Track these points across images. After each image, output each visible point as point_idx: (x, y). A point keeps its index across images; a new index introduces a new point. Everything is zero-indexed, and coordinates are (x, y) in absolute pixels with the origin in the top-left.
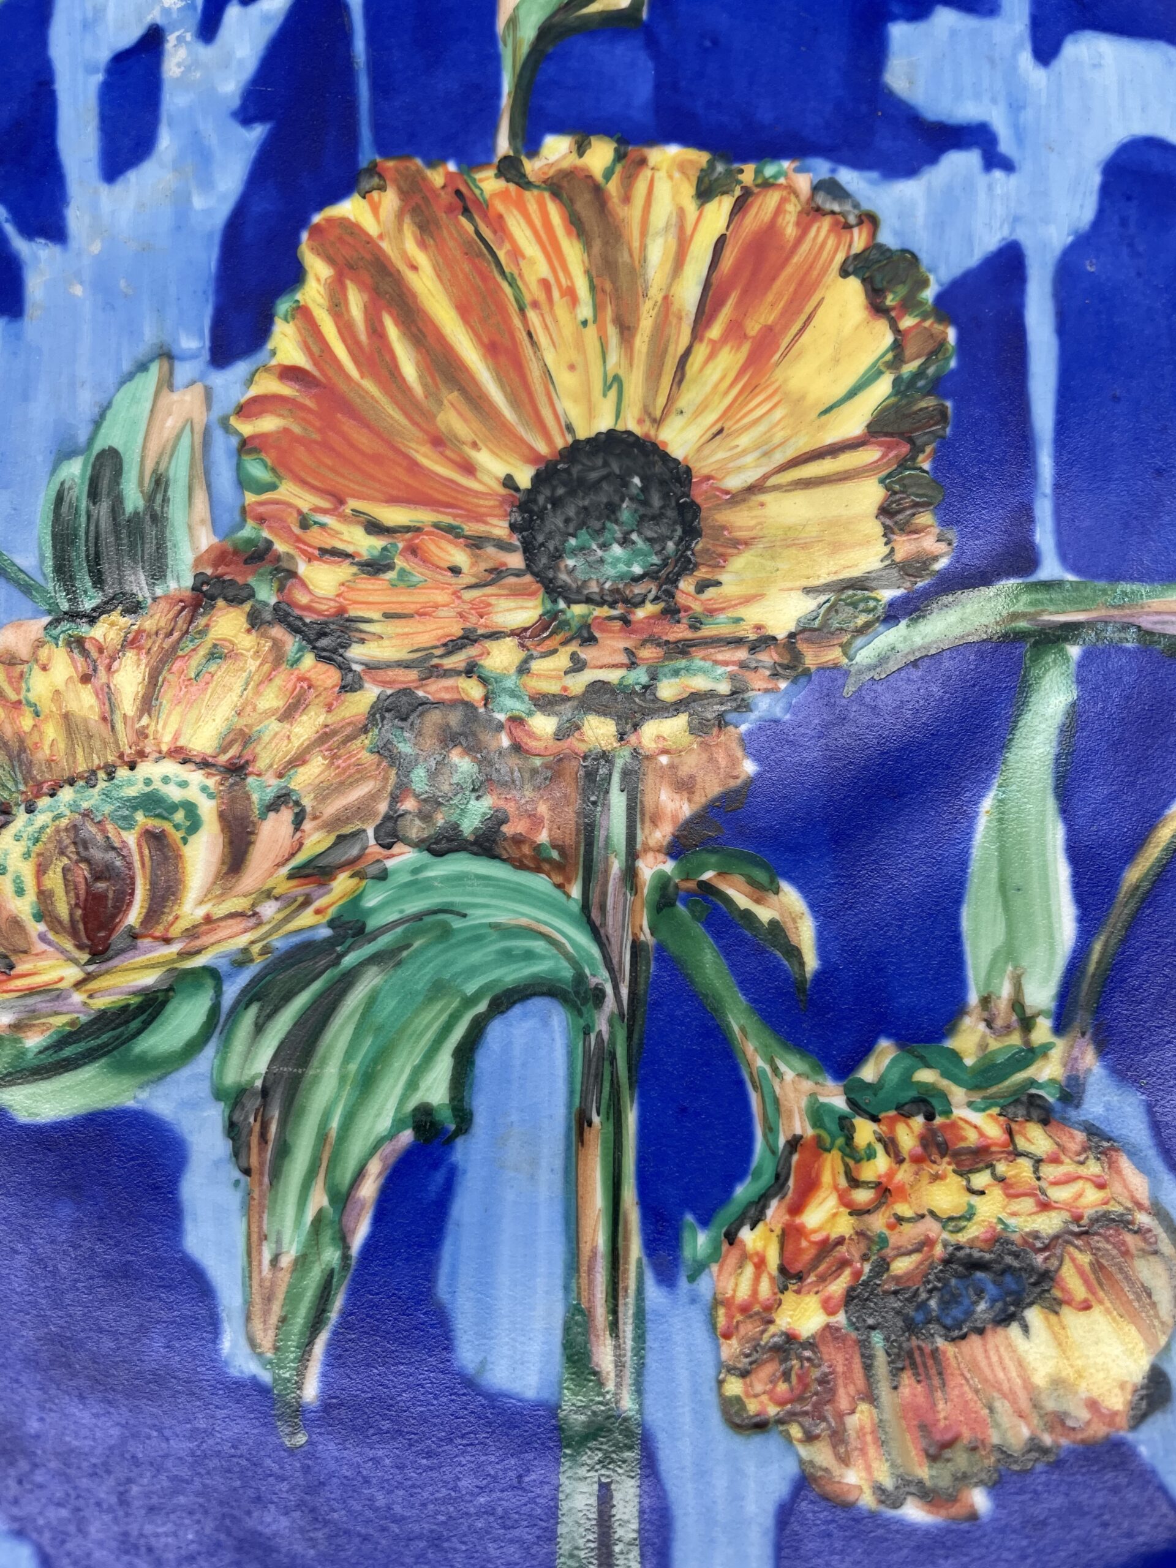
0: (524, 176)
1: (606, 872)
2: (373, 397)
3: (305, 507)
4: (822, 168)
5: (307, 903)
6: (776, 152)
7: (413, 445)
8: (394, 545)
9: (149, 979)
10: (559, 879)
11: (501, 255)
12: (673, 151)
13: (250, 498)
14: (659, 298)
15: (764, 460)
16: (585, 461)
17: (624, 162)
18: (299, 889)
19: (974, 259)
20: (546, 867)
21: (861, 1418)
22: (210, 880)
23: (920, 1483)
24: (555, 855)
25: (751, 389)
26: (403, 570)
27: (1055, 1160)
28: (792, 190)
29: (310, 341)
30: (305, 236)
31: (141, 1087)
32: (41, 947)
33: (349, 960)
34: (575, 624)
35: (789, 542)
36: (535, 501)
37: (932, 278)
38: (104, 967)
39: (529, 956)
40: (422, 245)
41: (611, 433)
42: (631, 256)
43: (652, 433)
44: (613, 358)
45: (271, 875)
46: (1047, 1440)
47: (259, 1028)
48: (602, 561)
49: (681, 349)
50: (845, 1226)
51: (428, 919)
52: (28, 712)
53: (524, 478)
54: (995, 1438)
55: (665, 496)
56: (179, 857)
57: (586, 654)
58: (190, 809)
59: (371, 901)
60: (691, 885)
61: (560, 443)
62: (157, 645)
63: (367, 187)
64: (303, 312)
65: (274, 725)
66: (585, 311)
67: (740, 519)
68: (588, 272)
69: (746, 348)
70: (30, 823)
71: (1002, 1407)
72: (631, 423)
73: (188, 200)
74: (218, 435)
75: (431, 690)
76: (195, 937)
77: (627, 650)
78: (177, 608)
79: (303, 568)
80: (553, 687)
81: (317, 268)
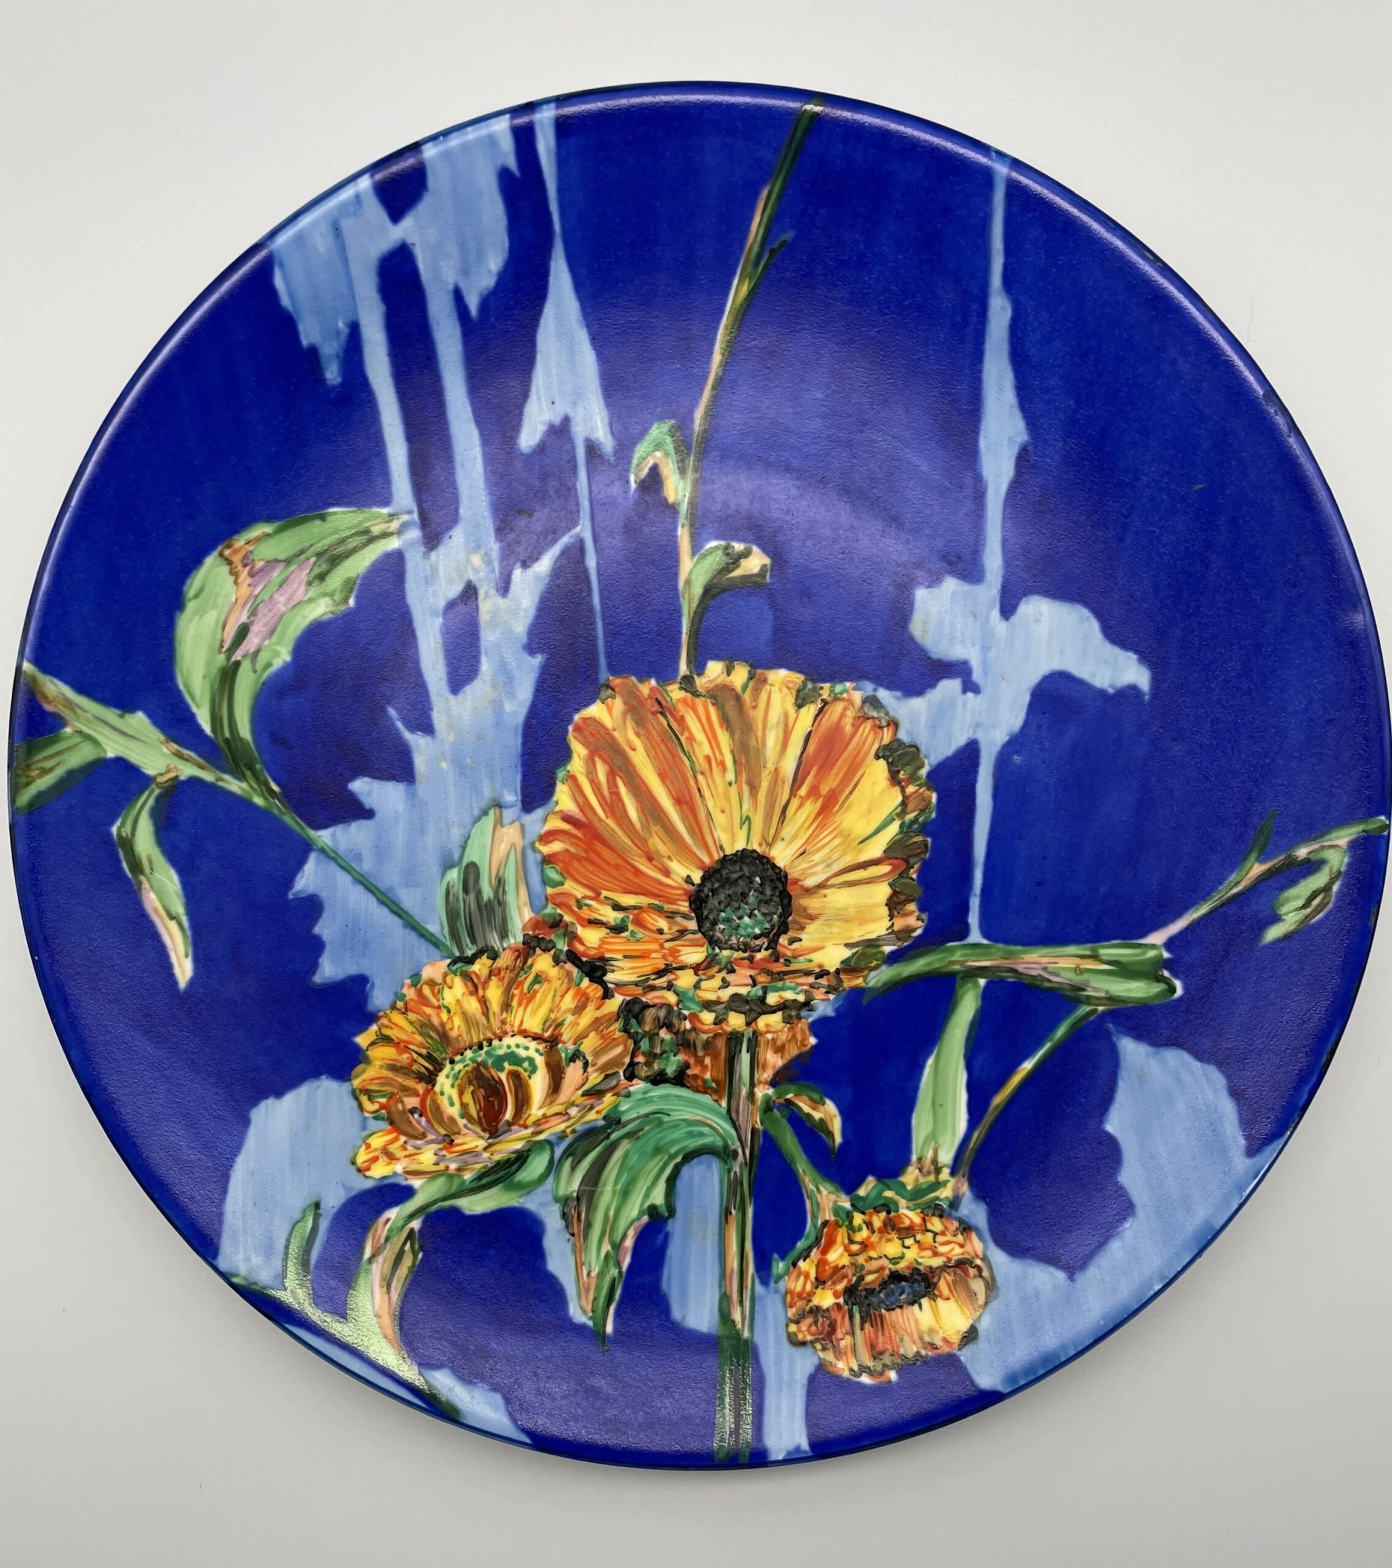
0: (695, 688)
1: (739, 1094)
2: (613, 830)
3: (579, 896)
4: (869, 687)
5: (592, 1108)
6: (843, 678)
7: (636, 858)
8: (628, 917)
9: (519, 1146)
10: (716, 1097)
11: (683, 739)
12: (783, 673)
13: (550, 891)
14: (773, 769)
15: (828, 869)
16: (730, 867)
17: (754, 680)
18: (589, 1102)
19: (949, 751)
20: (709, 1091)
21: (846, 1342)
22: (544, 1095)
23: (869, 1368)
24: (714, 1085)
25: (821, 827)
26: (633, 932)
27: (943, 1233)
28: (850, 702)
29: (577, 795)
30: (570, 729)
31: (520, 1197)
32: (465, 1131)
33: (614, 1136)
34: (724, 961)
35: (839, 917)
36: (702, 891)
37: (926, 762)
38: (497, 1140)
39: (701, 1135)
40: (638, 735)
41: (744, 850)
42: (757, 739)
43: (767, 851)
44: (746, 806)
45: (573, 1094)
46: (923, 1352)
47: (573, 1168)
48: (738, 926)
49: (784, 802)
50: (846, 1260)
51: (651, 1117)
52: (445, 1010)
53: (697, 877)
54: (902, 1351)
55: (774, 888)
56: (527, 1086)
57: (730, 978)
58: (531, 1060)
59: (623, 1108)
60: (782, 1101)
61: (716, 858)
62: (508, 976)
63: (605, 696)
64: (572, 779)
65: (570, 1018)
66: (730, 776)
67: (812, 903)
68: (732, 752)
69: (820, 801)
70: (452, 1069)
71: (906, 1338)
72: (755, 846)
73: (502, 708)
74: (529, 852)
75: (649, 998)
76: (539, 1125)
77: (751, 976)
78: (516, 954)
79: (580, 931)
80: (711, 996)
81: (579, 750)
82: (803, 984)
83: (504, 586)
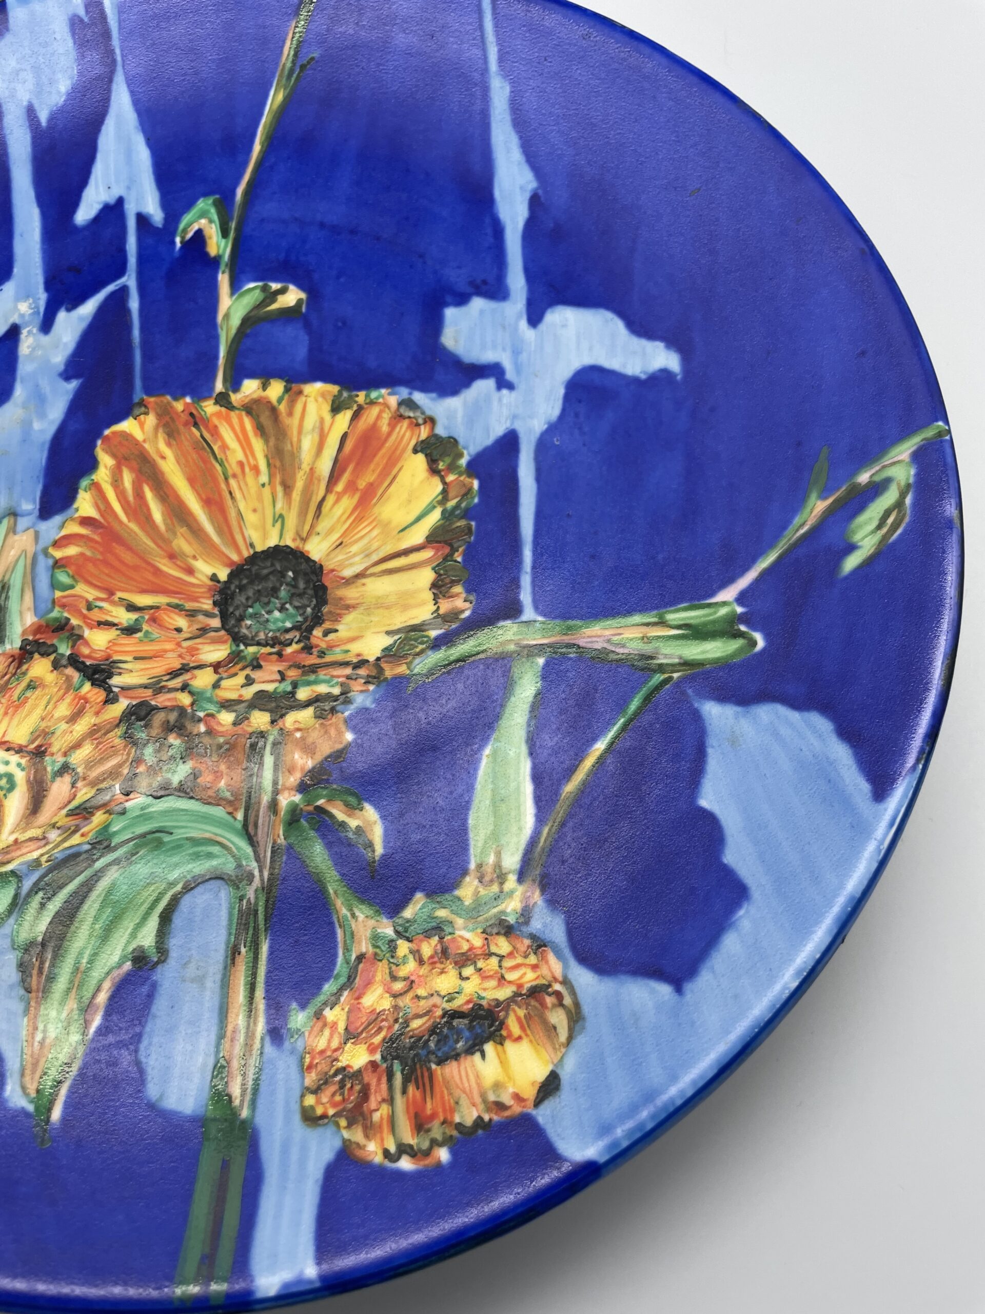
0: (231, 403)
1: (259, 804)
2: (135, 532)
3: (90, 598)
4: (404, 392)
5: (76, 830)
6: (377, 385)
7: (157, 559)
8: (143, 617)
10: (230, 809)
11: (215, 448)
12: (318, 386)
13: (58, 594)
14: (308, 469)
15: (367, 559)
16: (260, 564)
17: (289, 393)
18: (71, 822)
19: (489, 441)
20: (222, 802)
21: (381, 1114)
22: (20, 817)
23: (411, 1147)
24: (229, 795)
25: (359, 519)
26: (147, 632)
27: (511, 955)
28: (386, 406)
29: (99, 502)
30: (99, 442)
33: (100, 863)
34: (249, 658)
35: (379, 605)
36: (229, 588)
37: (465, 452)
39: (210, 856)
40: (169, 445)
41: (277, 547)
42: (292, 446)
43: (301, 546)
44: (279, 505)
45: (56, 815)
46: (486, 1117)
47: (43, 905)
48: (267, 621)
49: (319, 498)
50: (386, 1004)
51: (149, 837)
53: (223, 575)
54: (457, 1119)
55: (307, 582)
57: (255, 675)
58: (10, 777)
59: (115, 827)
60: (311, 808)
61: (246, 554)
63: (138, 413)
64: (96, 486)
65: (63, 726)
66: (264, 478)
67: (350, 594)
68: (266, 456)
69: (357, 496)
71: (464, 1101)
72: (289, 541)
73: (30, 423)
74: (41, 558)
75: (162, 700)
76: (7, 853)
77: (279, 672)
78: (10, 660)
79: (87, 633)
80: (233, 696)
81: (105, 460)
82: (338, 677)
83: (47, 325)
